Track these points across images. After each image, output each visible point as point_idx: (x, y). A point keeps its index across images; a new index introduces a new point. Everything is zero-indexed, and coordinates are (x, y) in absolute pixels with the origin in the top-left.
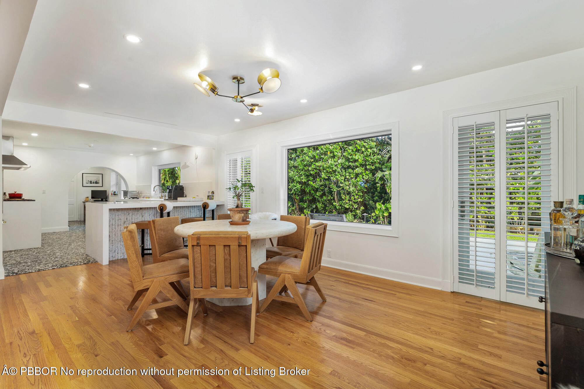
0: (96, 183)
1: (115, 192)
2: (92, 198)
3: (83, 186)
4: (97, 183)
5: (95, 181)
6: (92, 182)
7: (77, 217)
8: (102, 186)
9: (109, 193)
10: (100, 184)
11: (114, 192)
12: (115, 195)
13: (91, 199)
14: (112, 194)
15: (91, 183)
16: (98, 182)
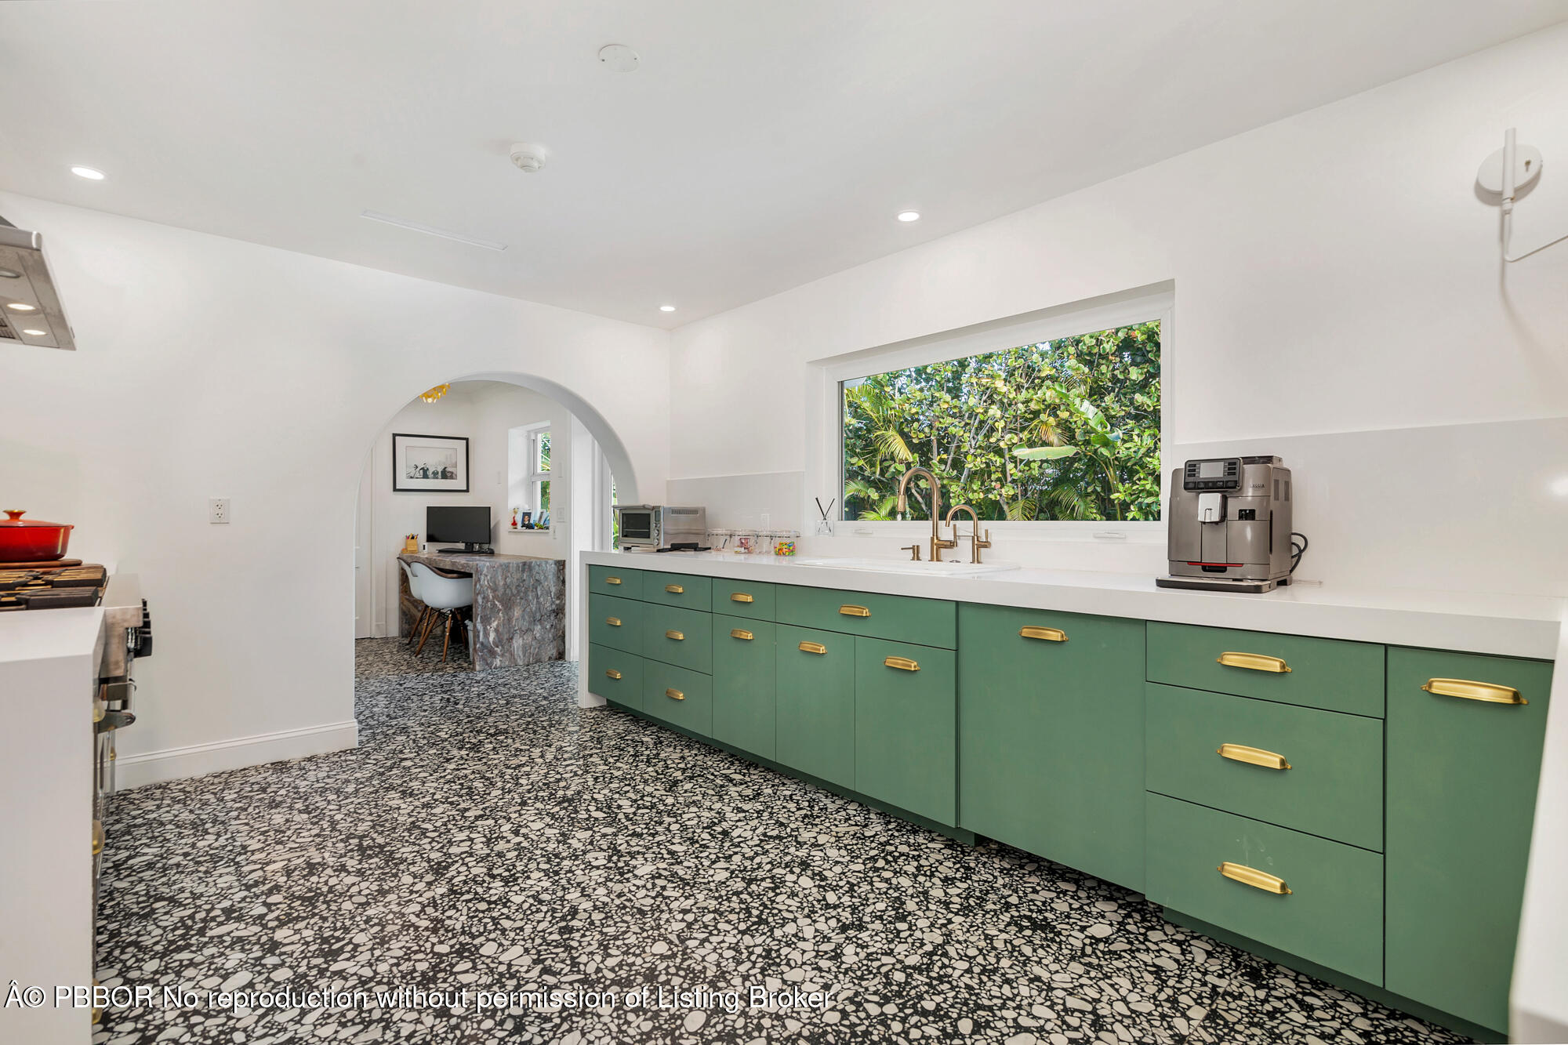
0: (445, 475)
1: (529, 514)
2: (431, 538)
3: (395, 489)
4: (449, 475)
5: (440, 470)
6: (430, 473)
7: (374, 623)
8: (467, 491)
9: (502, 522)
10: (459, 483)
11: (525, 514)
12: (530, 527)
13: (426, 544)
14: (514, 524)
15: (425, 476)
16: (452, 473)
